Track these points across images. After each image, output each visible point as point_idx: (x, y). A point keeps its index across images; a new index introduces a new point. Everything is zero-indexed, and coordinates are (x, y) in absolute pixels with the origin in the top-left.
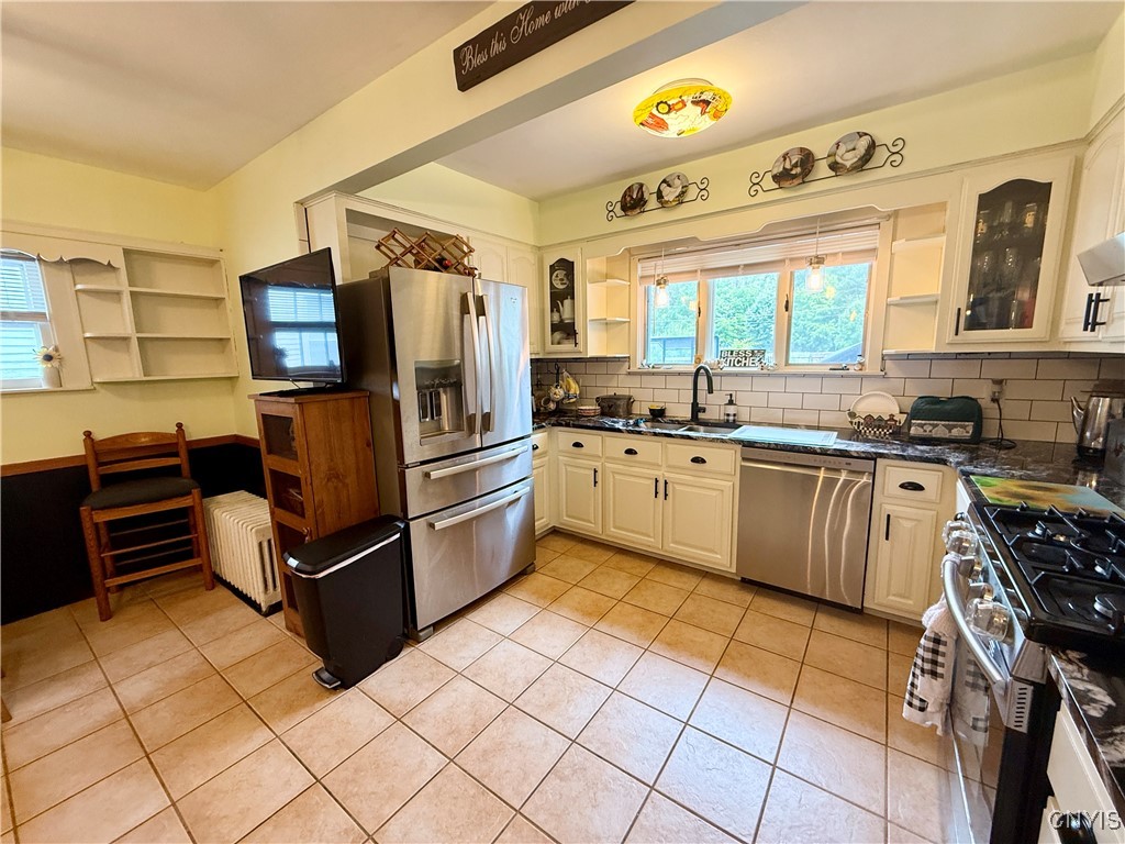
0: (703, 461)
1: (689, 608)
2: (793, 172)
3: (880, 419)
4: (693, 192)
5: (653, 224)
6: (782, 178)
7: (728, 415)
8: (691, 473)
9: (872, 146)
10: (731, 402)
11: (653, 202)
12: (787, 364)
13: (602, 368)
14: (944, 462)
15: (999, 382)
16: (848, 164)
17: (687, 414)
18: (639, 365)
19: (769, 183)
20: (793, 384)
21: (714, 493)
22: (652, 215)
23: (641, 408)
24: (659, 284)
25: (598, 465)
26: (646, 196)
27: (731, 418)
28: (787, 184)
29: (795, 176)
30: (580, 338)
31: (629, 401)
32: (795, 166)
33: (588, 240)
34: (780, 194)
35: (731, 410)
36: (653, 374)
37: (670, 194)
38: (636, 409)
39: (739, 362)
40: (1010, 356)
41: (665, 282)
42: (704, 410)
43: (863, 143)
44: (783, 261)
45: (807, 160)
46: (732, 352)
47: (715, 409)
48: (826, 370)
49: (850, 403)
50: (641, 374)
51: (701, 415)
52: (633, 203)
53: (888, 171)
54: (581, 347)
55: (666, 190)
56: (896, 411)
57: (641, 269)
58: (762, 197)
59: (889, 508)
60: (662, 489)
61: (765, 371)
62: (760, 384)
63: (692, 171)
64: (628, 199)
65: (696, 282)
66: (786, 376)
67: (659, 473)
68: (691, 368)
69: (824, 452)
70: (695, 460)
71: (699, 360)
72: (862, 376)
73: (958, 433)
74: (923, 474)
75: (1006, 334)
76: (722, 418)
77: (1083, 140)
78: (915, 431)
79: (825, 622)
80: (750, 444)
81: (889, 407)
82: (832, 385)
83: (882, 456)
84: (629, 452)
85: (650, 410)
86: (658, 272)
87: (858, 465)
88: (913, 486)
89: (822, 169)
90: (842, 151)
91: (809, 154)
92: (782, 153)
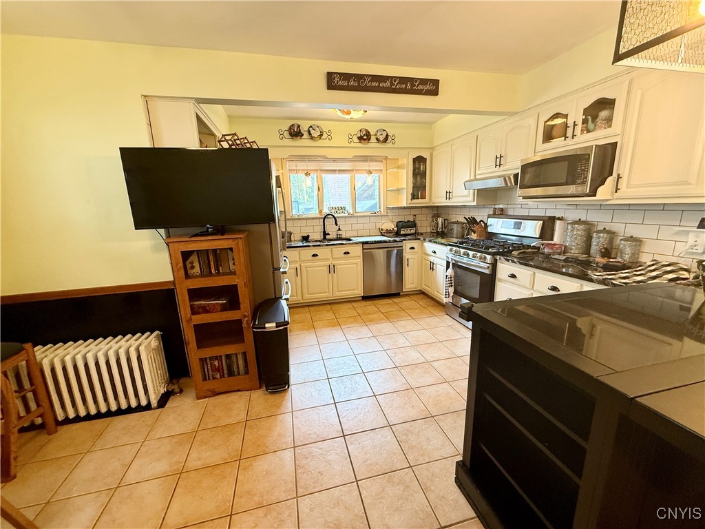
0: (348, 253)
3: (390, 230)
4: (325, 136)
5: (305, 146)
6: (361, 138)
7: (339, 235)
8: (346, 259)
9: (387, 135)
10: (339, 229)
11: (306, 135)
12: (356, 212)
14: (419, 239)
15: (415, 215)
16: (381, 140)
17: (320, 237)
19: (355, 139)
20: (361, 220)
21: (354, 265)
22: (304, 141)
23: (297, 236)
24: (306, 174)
28: (363, 142)
29: (365, 139)
34: (359, 145)
35: (340, 232)
36: (300, 219)
37: (315, 134)
38: (293, 238)
39: (336, 212)
40: (416, 207)
42: (328, 234)
43: (385, 134)
44: (353, 170)
45: (368, 135)
46: (336, 208)
47: (332, 230)
48: (369, 214)
49: (379, 225)
51: (327, 237)
53: (390, 145)
55: (312, 132)
58: (353, 144)
59: (407, 257)
60: (332, 269)
61: (350, 215)
62: (349, 221)
63: (325, 126)
65: (316, 176)
66: (357, 217)
67: (329, 263)
68: (318, 216)
69: (390, 242)
70: (345, 253)
71: (321, 212)
72: (381, 216)
73: (413, 231)
74: (415, 244)
75: (420, 200)
76: (335, 237)
77: (432, 148)
78: (402, 232)
79: (396, 300)
80: (367, 243)
81: (391, 226)
82: (373, 220)
83: (404, 240)
84: (314, 255)
85: (303, 237)
86: (298, 168)
87: (399, 244)
88: (413, 248)
89: (373, 139)
90: (378, 134)
91: (369, 132)
92: (359, 129)
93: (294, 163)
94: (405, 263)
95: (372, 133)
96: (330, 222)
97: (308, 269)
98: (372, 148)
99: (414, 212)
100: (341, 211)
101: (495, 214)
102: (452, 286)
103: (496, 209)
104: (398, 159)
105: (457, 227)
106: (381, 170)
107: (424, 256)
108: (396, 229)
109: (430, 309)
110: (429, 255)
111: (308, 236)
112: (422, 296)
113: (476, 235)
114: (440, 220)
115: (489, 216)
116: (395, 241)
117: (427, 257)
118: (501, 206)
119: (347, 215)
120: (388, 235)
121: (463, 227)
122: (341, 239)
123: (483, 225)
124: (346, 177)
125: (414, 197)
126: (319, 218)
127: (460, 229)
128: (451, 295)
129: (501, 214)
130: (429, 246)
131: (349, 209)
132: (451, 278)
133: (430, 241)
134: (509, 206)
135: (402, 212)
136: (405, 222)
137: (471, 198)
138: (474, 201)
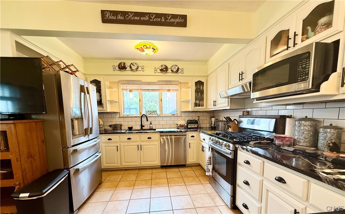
0: (151, 138)
1: (154, 176)
2: (164, 70)
3: (182, 125)
4: (140, 69)
5: (127, 75)
6: (162, 70)
7: (151, 127)
8: (148, 142)
9: (178, 69)
10: (151, 124)
11: (129, 69)
12: (162, 114)
13: (110, 116)
14: (197, 131)
15: (199, 117)
16: (174, 71)
17: (139, 127)
18: (123, 115)
19: (159, 71)
20: (165, 119)
21: (154, 146)
22: (128, 72)
23: (126, 127)
24: (130, 91)
25: (118, 144)
26: (126, 66)
27: (152, 128)
28: (163, 72)
29: (164, 71)
30: (104, 106)
31: (121, 125)
32: (164, 68)
33: (106, 75)
34: (161, 74)
35: (151, 126)
36: (128, 117)
37: (134, 68)
38: (123, 128)
39: (151, 114)
41: (132, 91)
42: (144, 126)
43: (177, 68)
44: (160, 90)
45: (166, 68)
46: (149, 111)
47: (147, 125)
48: (170, 115)
49: (176, 122)
50: (124, 117)
51: (143, 128)
52: (122, 67)
53: (181, 74)
54: (105, 109)
55: (132, 66)
56: (185, 123)
57: (122, 87)
58: (157, 74)
59: (189, 142)
60: (140, 148)
61: (158, 116)
62: (157, 119)
63: (140, 63)
64: (120, 66)
65: (138, 92)
66: (163, 117)
67: (138, 143)
68: (139, 116)
69: (177, 132)
70: (148, 138)
71: (141, 113)
72: (178, 116)
73: (196, 126)
74: (194, 134)
75: (200, 107)
76: (149, 128)
77: (207, 76)
78: (189, 127)
79: (181, 169)
80: (162, 132)
81: (183, 122)
82: (172, 119)
83: (187, 131)
84: (129, 139)
85: (128, 127)
86: (127, 88)
87: (184, 134)
88: (193, 136)
89: (169, 71)
90: (173, 68)
91: (167, 67)
92: (162, 64)
93: (125, 85)
94: (188, 145)
95: (169, 67)
96: (144, 119)
97: (125, 147)
98: (169, 76)
99: (198, 114)
100: (153, 113)
101: (243, 115)
102: (211, 164)
103: (244, 111)
104: (188, 83)
105: (222, 123)
106: (178, 90)
107: (200, 141)
108: (186, 124)
109: (200, 178)
110: (201, 141)
111: (132, 128)
112: (199, 168)
113: (231, 129)
114: (213, 120)
115: (240, 117)
116: (181, 132)
117: (201, 142)
118: (248, 110)
119: (156, 115)
120: (181, 128)
121: (225, 124)
122: (152, 129)
123: (236, 123)
124: (156, 94)
125: (196, 105)
126: (139, 117)
127: (223, 125)
128: (211, 170)
129: (248, 114)
130: (202, 136)
131: (158, 112)
132: (210, 158)
133: (202, 132)
134: (253, 109)
135: (191, 114)
136: (191, 120)
137: (226, 104)
138: (228, 106)
